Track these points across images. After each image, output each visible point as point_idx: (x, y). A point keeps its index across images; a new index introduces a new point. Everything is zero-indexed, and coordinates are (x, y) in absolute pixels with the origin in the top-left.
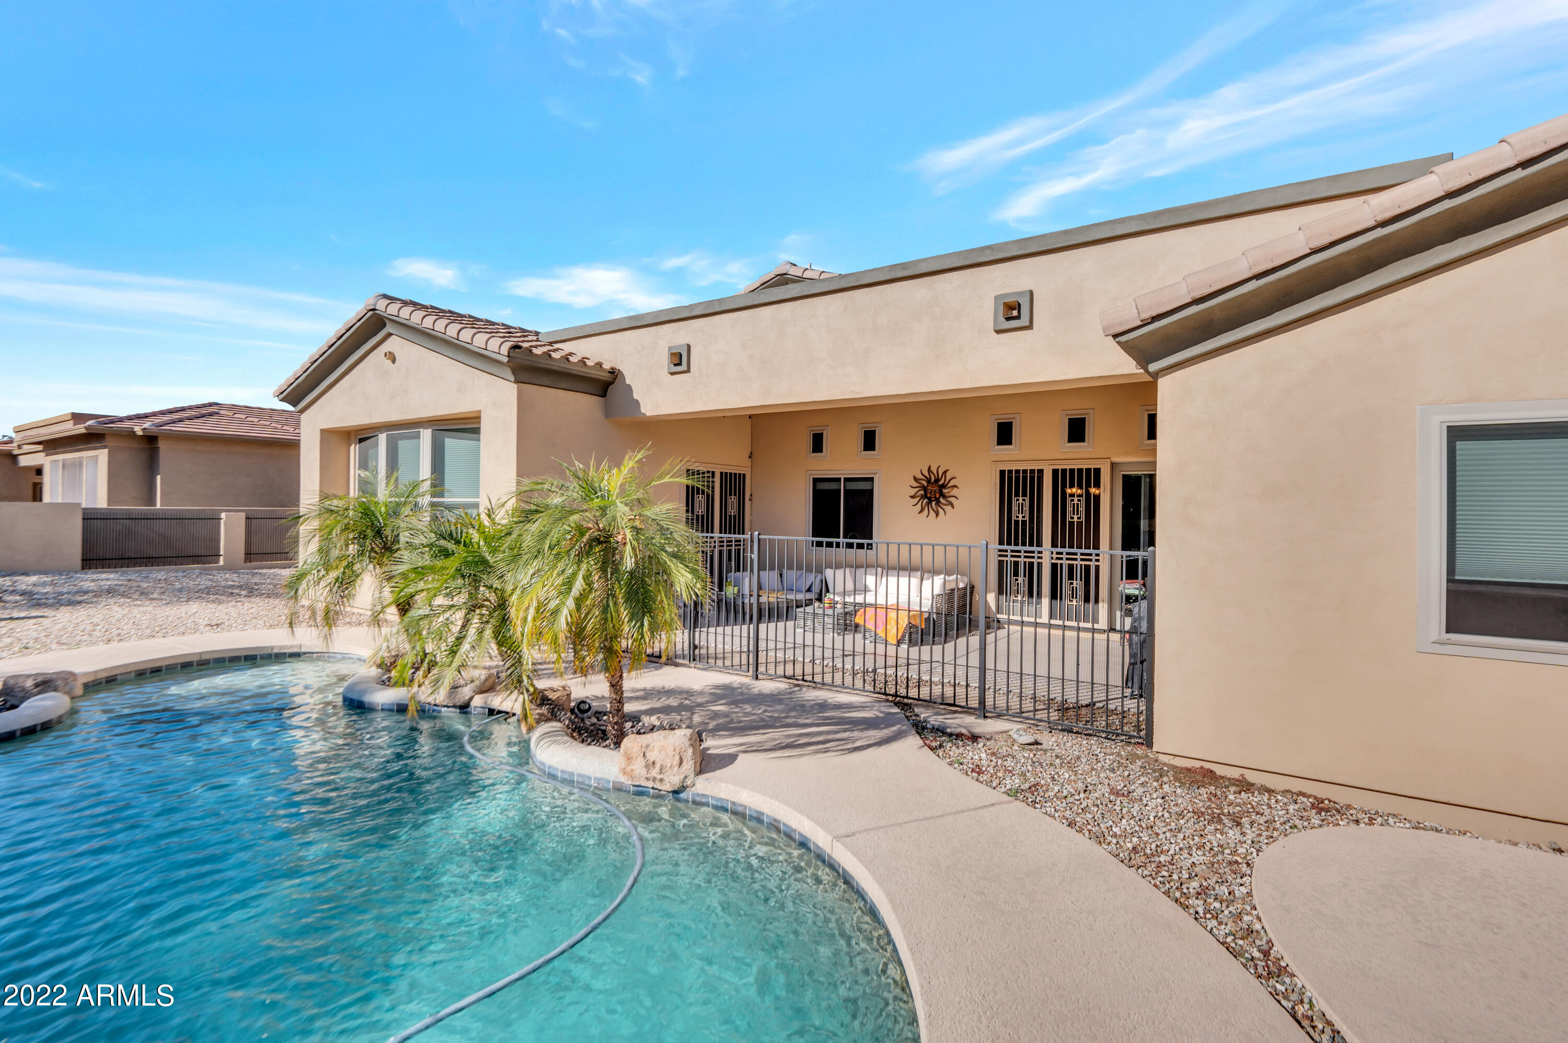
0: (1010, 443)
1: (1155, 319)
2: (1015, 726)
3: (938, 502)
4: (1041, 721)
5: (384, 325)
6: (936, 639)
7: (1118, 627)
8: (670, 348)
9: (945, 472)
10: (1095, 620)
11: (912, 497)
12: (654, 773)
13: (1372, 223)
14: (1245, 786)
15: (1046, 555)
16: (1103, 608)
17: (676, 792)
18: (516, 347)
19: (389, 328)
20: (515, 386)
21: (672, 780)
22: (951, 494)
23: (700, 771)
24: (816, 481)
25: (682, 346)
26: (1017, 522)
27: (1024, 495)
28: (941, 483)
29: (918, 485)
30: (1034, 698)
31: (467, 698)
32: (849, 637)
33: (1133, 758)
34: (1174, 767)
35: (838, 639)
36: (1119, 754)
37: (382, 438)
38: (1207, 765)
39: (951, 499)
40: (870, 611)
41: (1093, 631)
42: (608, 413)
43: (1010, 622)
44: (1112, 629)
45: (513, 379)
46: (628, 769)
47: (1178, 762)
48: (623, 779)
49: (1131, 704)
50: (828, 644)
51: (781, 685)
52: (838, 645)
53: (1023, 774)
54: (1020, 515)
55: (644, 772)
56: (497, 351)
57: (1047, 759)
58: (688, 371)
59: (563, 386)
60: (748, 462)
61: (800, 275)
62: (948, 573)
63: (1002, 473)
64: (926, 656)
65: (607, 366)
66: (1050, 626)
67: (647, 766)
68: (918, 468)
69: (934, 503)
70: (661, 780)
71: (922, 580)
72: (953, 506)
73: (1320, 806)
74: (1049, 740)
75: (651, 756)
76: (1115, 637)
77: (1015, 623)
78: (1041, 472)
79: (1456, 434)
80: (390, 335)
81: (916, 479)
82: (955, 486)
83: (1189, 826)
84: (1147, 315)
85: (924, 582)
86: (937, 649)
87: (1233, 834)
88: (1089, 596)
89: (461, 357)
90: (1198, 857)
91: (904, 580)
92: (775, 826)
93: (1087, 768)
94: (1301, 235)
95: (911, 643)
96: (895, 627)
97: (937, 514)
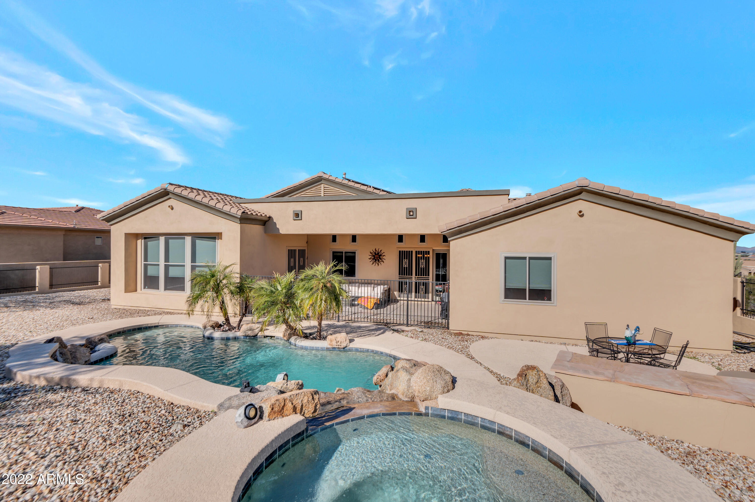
0: (402, 242)
1: (450, 230)
2: (417, 328)
3: (379, 261)
4: (422, 326)
5: (169, 194)
6: (382, 307)
7: (434, 300)
8: (294, 211)
9: (381, 251)
10: (428, 298)
11: (370, 259)
12: (339, 344)
13: (491, 215)
14: (468, 335)
15: (414, 279)
16: (430, 295)
17: (344, 348)
18: (243, 212)
19: (170, 196)
20: (240, 225)
21: (344, 345)
22: (383, 258)
23: (350, 343)
24: (333, 252)
25: (299, 211)
26: (404, 268)
27: (407, 259)
28: (380, 254)
29: (371, 255)
30: (417, 321)
31: (257, 333)
32: (353, 308)
33: (445, 332)
34: (454, 333)
35: (350, 309)
36: (442, 332)
37: (162, 239)
38: (461, 332)
39: (383, 260)
40: (363, 299)
41: (428, 301)
42: (266, 231)
43: (401, 300)
44: (433, 301)
45: (239, 222)
46: (331, 344)
47: (455, 332)
48: (329, 346)
49: (444, 321)
50: (347, 310)
51: (344, 323)
52: (350, 311)
53: (422, 337)
54: (406, 265)
55: (336, 344)
56: (236, 213)
57: (426, 334)
58: (301, 220)
59: (253, 223)
60: (306, 245)
61: (328, 178)
62: (384, 285)
63: (400, 251)
64: (379, 312)
65: (268, 216)
66: (415, 301)
67: (337, 342)
68: (372, 249)
69: (377, 261)
70: (341, 345)
71: (374, 288)
72: (384, 262)
73: (483, 337)
74: (425, 330)
75: (338, 340)
76: (433, 303)
77: (402, 300)
78: (412, 252)
79: (506, 258)
80: (171, 198)
81: (371, 253)
82: (384, 256)
83: (458, 342)
84: (448, 229)
85: (375, 288)
86: (382, 310)
87: (466, 343)
88: (426, 292)
89: (213, 212)
90: (460, 347)
91: (366, 288)
92: (372, 351)
93: (436, 335)
94: (479, 215)
95: (377, 309)
96: (370, 305)
97: (378, 265)
